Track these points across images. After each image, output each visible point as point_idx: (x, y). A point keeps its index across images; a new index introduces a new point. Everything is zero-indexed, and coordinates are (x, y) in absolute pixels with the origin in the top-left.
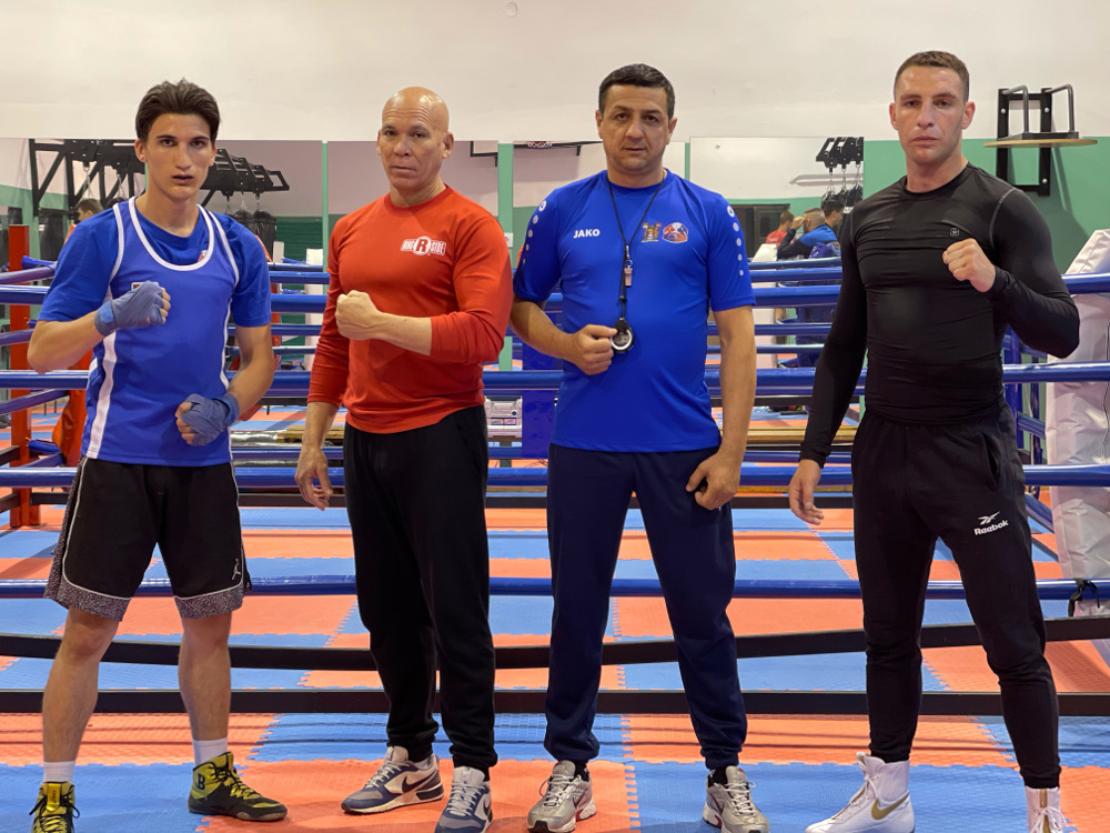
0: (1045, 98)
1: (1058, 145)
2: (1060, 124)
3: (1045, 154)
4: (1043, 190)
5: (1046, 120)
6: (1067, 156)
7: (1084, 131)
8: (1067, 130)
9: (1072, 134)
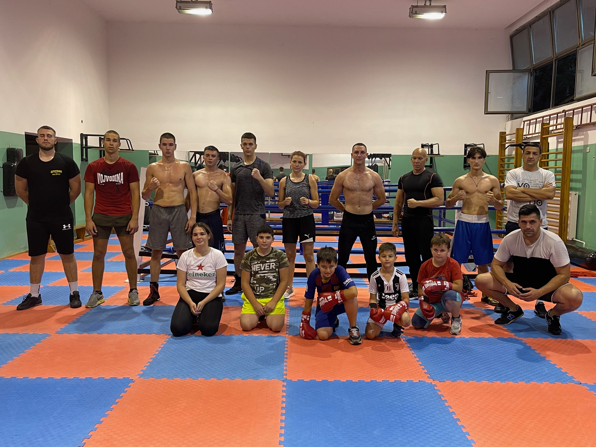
0: (432, 146)
1: (434, 157)
2: (435, 152)
3: (431, 158)
4: (431, 167)
5: (432, 151)
6: (436, 159)
7: (441, 154)
8: (437, 153)
9: (439, 154)
